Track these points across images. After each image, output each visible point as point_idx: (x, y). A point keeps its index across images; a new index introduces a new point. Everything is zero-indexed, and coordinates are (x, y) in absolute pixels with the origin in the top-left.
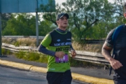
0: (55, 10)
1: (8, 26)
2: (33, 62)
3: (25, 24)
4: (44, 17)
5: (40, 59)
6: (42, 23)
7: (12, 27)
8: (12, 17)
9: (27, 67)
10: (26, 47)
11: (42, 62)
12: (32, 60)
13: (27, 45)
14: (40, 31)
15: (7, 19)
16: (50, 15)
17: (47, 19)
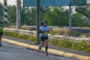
0: (86, 4)
1: (45, 18)
2: (66, 49)
4: (77, 10)
5: (73, 47)
6: (74, 15)
7: (49, 18)
8: (48, 10)
9: (61, 53)
10: (60, 36)
11: (74, 49)
12: (65, 47)
13: (61, 34)
14: (72, 22)
15: (45, 12)
16: (82, 8)
17: (78, 12)
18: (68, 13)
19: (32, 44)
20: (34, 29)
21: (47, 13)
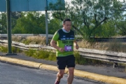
0: (64, 9)
1: (17, 25)
2: (42, 60)
3: (34, 23)
4: (54, 15)
5: (50, 57)
6: (52, 21)
7: (22, 25)
8: (21, 16)
9: (36, 65)
10: (35, 46)
11: (51, 60)
12: (41, 58)
13: (37, 43)
14: (49, 29)
15: (17, 18)
16: (60, 13)
17: (56, 17)
18: (44, 18)
19: (2, 56)
20: (5, 38)
21: (20, 18)
